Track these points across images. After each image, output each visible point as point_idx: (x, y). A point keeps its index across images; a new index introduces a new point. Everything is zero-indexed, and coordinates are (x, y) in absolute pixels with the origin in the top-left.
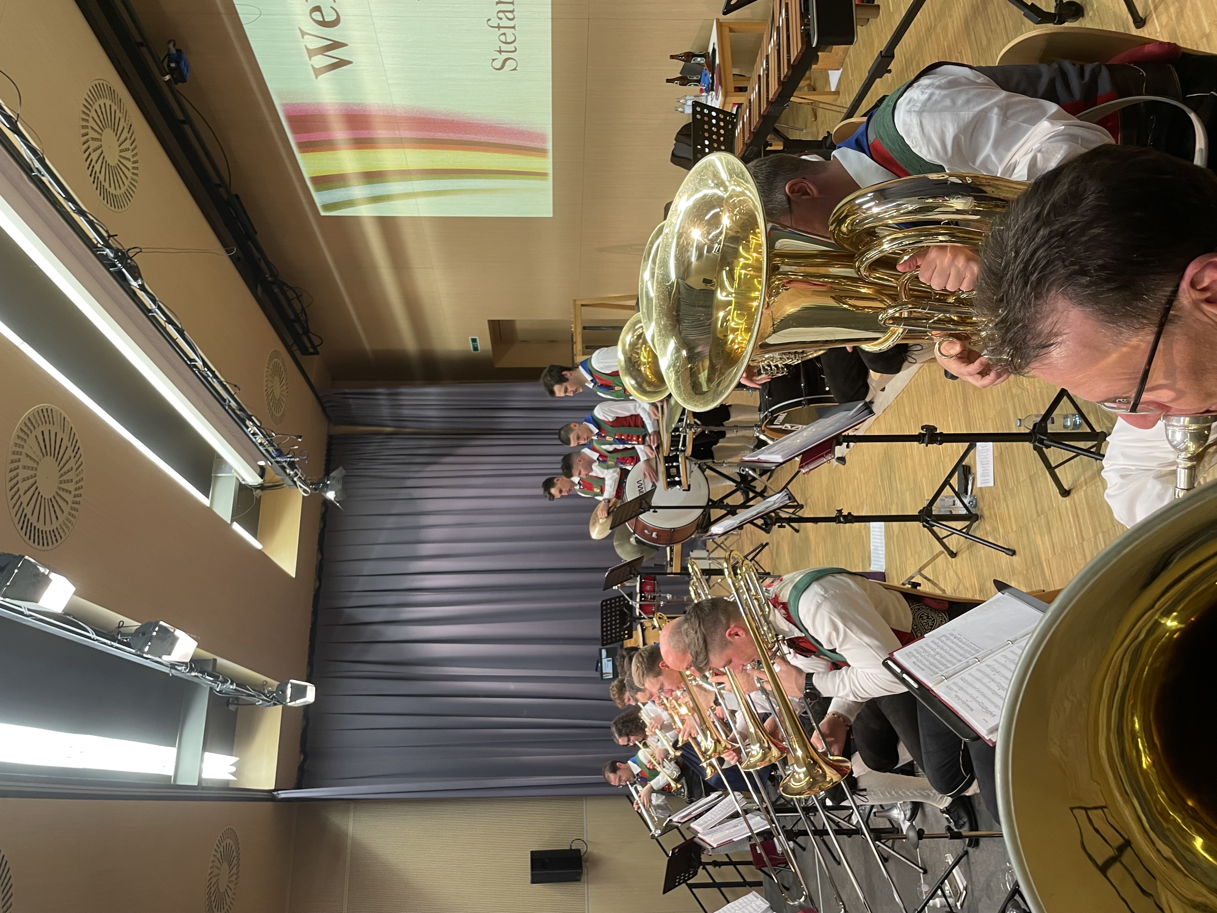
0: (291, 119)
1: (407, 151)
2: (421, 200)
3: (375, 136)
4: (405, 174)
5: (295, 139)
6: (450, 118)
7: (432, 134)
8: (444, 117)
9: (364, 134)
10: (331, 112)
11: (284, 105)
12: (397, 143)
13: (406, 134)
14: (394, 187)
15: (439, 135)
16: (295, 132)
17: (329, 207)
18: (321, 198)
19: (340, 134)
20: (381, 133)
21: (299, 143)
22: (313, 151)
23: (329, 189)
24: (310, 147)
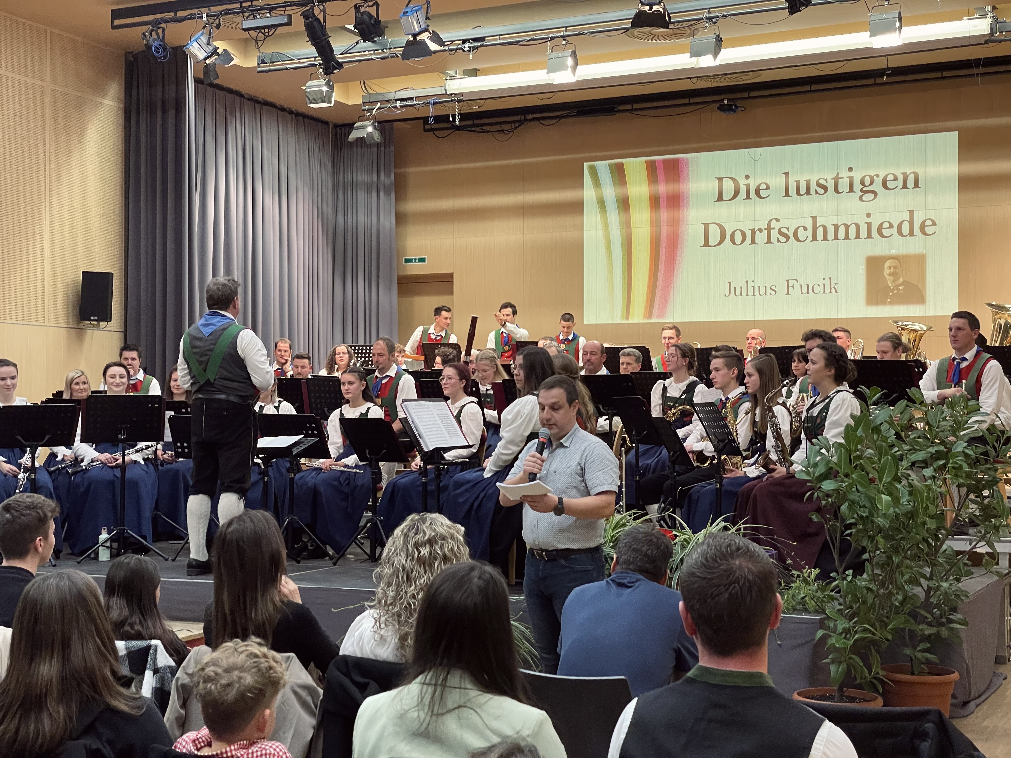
0: (676, 161)
1: (649, 229)
2: (601, 234)
3: (661, 210)
4: (627, 225)
5: (659, 161)
6: (678, 258)
7: (664, 246)
8: (678, 254)
9: (663, 203)
10: (681, 186)
11: (687, 159)
12: (655, 223)
13: (664, 230)
14: (614, 216)
15: (663, 251)
16: (664, 161)
17: (593, 170)
18: (602, 166)
19: (663, 188)
20: (664, 215)
21: (654, 161)
22: (647, 169)
23: (612, 173)
24: (651, 167)
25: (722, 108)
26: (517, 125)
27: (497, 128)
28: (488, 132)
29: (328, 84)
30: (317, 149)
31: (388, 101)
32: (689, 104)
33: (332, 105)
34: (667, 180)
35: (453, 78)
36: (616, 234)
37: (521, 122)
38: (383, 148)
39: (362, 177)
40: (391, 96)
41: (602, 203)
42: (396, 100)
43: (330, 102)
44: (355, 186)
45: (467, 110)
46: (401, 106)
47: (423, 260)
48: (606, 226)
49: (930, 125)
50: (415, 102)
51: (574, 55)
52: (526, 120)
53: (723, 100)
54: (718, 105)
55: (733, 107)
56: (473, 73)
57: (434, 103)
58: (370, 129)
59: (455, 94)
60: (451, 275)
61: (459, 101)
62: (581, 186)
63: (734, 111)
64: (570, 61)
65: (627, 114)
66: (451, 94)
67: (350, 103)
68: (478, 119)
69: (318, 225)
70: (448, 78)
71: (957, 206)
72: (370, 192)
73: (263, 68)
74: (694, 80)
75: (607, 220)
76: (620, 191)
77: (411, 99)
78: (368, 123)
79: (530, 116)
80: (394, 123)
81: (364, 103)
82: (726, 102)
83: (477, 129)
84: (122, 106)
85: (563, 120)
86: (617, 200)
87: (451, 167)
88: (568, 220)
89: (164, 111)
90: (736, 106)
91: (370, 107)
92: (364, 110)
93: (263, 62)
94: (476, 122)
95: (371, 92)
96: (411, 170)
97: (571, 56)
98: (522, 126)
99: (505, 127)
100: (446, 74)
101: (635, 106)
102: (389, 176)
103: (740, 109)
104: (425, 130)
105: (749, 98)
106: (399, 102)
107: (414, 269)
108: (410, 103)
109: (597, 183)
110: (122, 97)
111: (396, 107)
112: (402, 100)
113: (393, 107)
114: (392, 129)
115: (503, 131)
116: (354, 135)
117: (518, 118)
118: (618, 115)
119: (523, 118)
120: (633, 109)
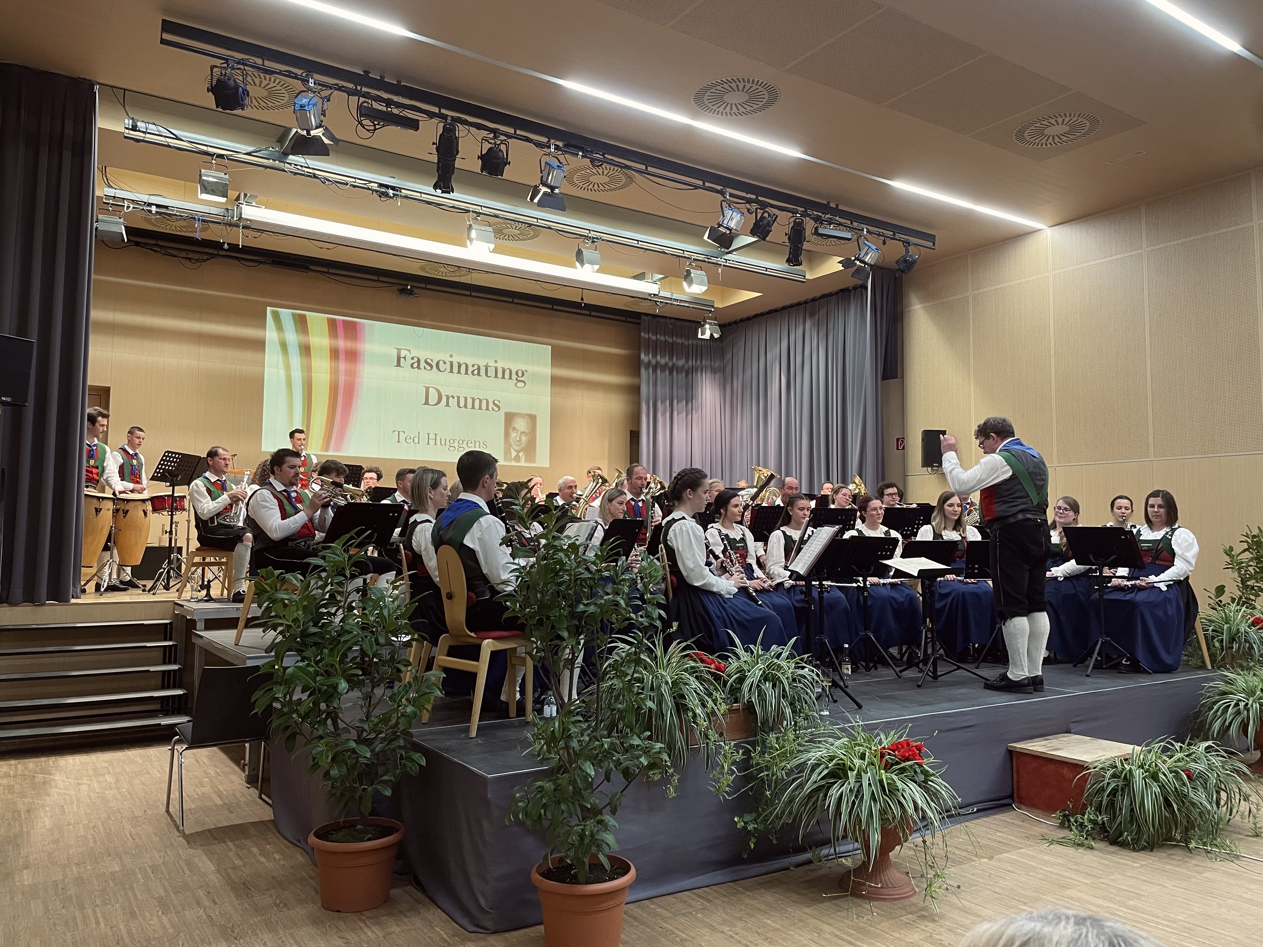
0: (355, 323)
1: (329, 376)
2: (282, 372)
3: (340, 362)
4: (308, 370)
5: (339, 320)
6: (354, 404)
7: (342, 391)
8: (354, 400)
9: (342, 356)
10: (358, 345)
11: (364, 324)
12: (334, 372)
13: (342, 379)
14: (295, 360)
16: (344, 321)
17: (276, 316)
18: (286, 314)
19: (342, 344)
20: (342, 365)
21: (335, 320)
22: (329, 325)
23: (295, 321)
24: (332, 324)
25: (402, 291)
26: (208, 257)
27: (184, 254)
28: (175, 256)
31: (140, 203)
32: (378, 281)
34: (346, 338)
36: (297, 375)
37: (213, 256)
41: (284, 346)
46: (156, 213)
48: (287, 366)
50: (174, 213)
52: (218, 255)
53: (408, 285)
54: (402, 288)
55: (411, 292)
60: (107, 390)
62: (263, 326)
63: (408, 295)
65: (319, 275)
75: (289, 361)
76: (302, 338)
82: (409, 287)
86: (300, 347)
88: (249, 355)
92: (106, 203)
94: (160, 243)
98: (212, 260)
99: (190, 255)
105: (424, 288)
106: (154, 207)
108: (169, 211)
109: (279, 326)
111: (149, 211)
112: (158, 206)
113: (147, 210)
115: (190, 259)
117: (211, 251)
118: (310, 273)
119: (216, 252)
120: (328, 273)
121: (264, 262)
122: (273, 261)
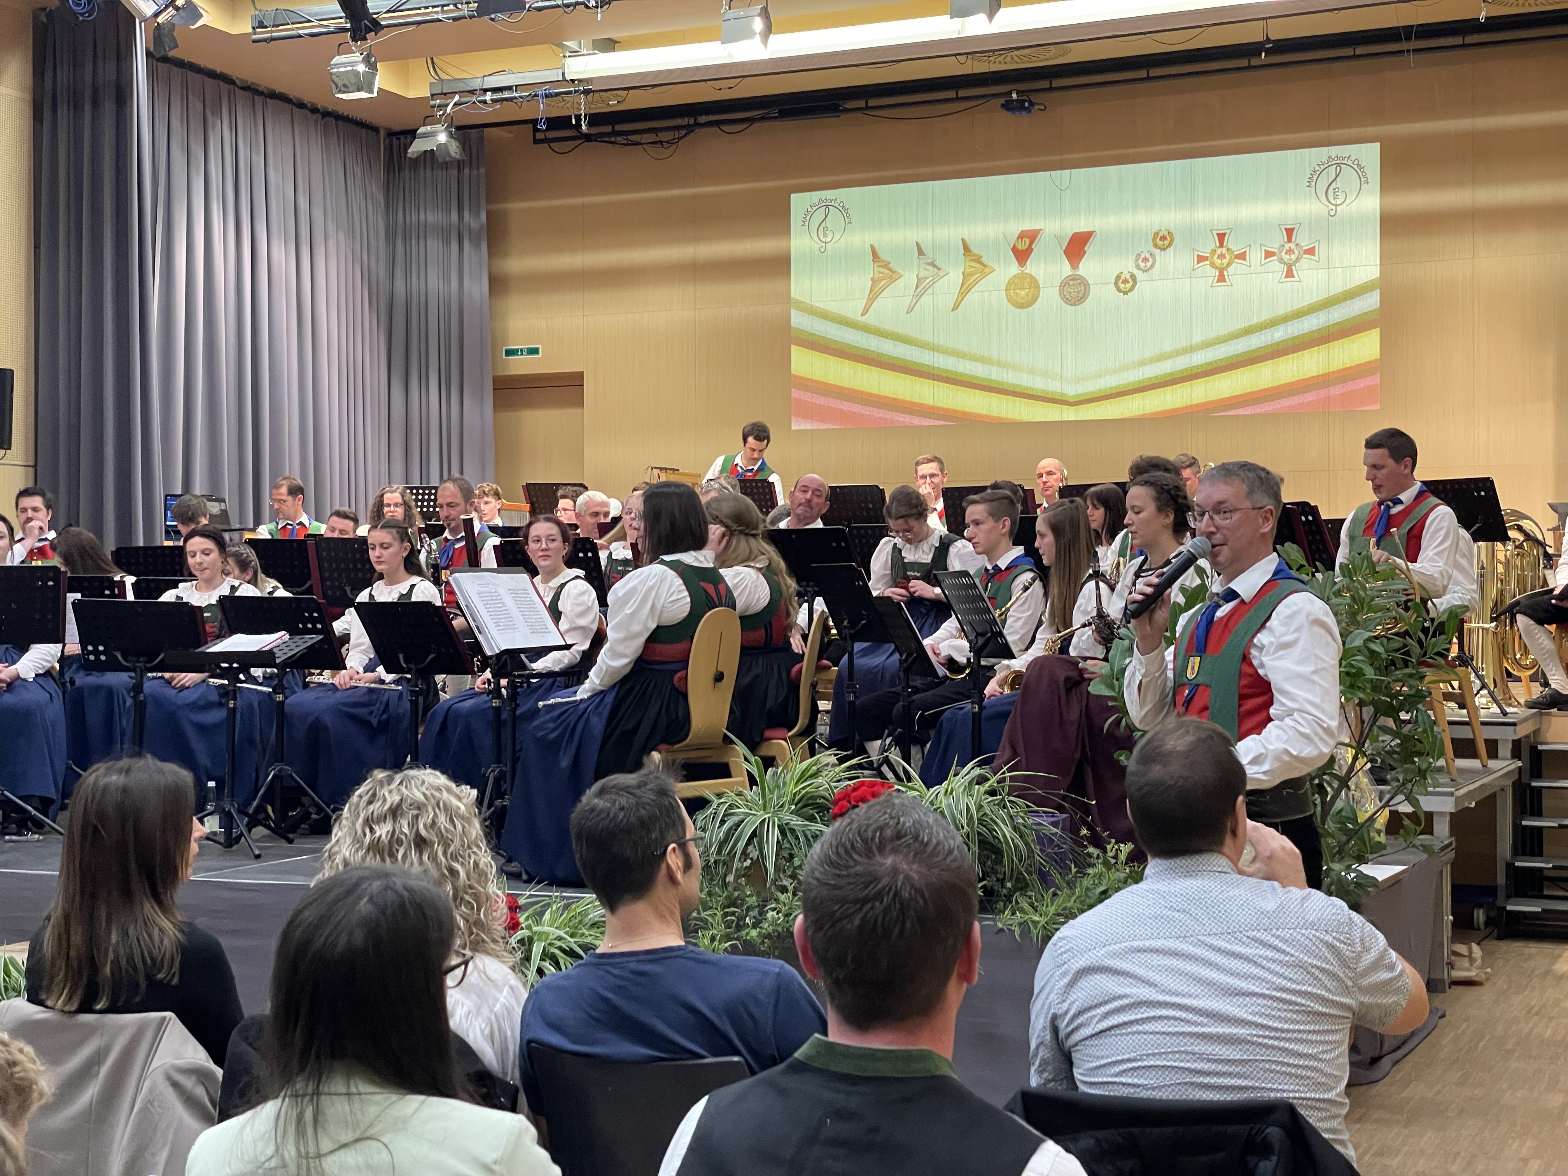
14: (839, 280)
25: (1008, 106)
26: (683, 132)
27: (652, 137)
28: (637, 144)
29: (367, 60)
30: (358, 171)
31: (472, 92)
32: (958, 99)
33: (375, 95)
35: (575, 53)
37: (689, 129)
38: (467, 171)
39: (433, 217)
40: (477, 84)
42: (485, 91)
43: (371, 91)
44: (423, 232)
45: (600, 108)
46: (494, 101)
47: (535, 351)
49: (1335, 133)
50: (515, 94)
51: (765, 13)
52: (697, 125)
53: (1010, 93)
54: (1003, 101)
55: (1027, 104)
56: (609, 45)
57: (547, 96)
58: (442, 138)
59: (580, 81)
60: (580, 375)
61: (587, 92)
62: (787, 232)
63: (1028, 110)
64: (758, 24)
65: (859, 115)
66: (573, 81)
67: (411, 95)
68: (619, 123)
69: (361, 294)
70: (568, 54)
71: (1378, 263)
72: (447, 242)
73: (262, 33)
74: (962, 59)
77: (509, 88)
78: (439, 127)
79: (703, 119)
80: (486, 130)
81: (432, 95)
82: (1014, 96)
83: (620, 139)
84: (28, 97)
85: (756, 125)
86: (844, 254)
87: (579, 201)
88: (766, 287)
89: (95, 104)
90: (1032, 104)
91: (443, 102)
92: (433, 107)
93: (261, 25)
94: (618, 128)
95: (444, 77)
96: (515, 206)
97: (760, 15)
98: (692, 135)
99: (664, 136)
100: (560, 45)
101: (872, 103)
102: (477, 214)
103: (1036, 107)
104: (536, 141)
105: (1051, 89)
106: (489, 93)
107: (521, 366)
108: (506, 95)
110: (29, 81)
111: (485, 102)
112: (495, 90)
113: (480, 102)
114: (481, 138)
115: (661, 142)
116: (417, 147)
117: (685, 121)
118: (844, 116)
119: (692, 122)
120: (867, 108)
121: (763, 118)
122: (780, 112)
